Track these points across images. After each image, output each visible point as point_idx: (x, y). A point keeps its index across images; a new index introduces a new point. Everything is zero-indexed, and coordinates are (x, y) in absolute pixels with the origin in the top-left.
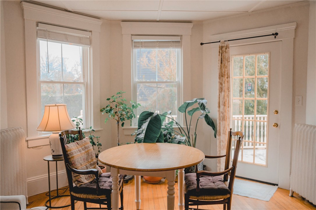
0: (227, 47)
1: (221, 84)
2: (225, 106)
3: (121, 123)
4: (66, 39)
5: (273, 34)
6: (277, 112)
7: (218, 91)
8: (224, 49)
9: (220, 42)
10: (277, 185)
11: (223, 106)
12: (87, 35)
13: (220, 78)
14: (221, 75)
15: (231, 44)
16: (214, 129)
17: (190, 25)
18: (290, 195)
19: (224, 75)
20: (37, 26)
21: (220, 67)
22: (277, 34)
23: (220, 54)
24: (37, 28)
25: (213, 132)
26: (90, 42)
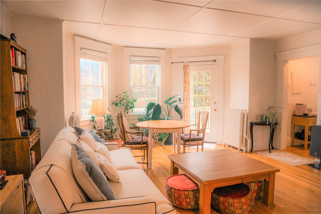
0: (188, 66)
1: (185, 87)
2: (187, 100)
3: (126, 112)
4: (94, 58)
5: (214, 61)
6: (215, 103)
7: (183, 91)
8: (186, 67)
9: (183, 62)
10: (216, 143)
11: (186, 100)
12: (104, 55)
13: (184, 84)
14: (185, 82)
15: (190, 64)
16: (180, 114)
17: (165, 51)
18: (224, 146)
19: (186, 82)
20: (81, 50)
21: (184, 78)
22: (216, 61)
23: (184, 70)
24: (81, 51)
25: (180, 116)
26: (106, 60)
